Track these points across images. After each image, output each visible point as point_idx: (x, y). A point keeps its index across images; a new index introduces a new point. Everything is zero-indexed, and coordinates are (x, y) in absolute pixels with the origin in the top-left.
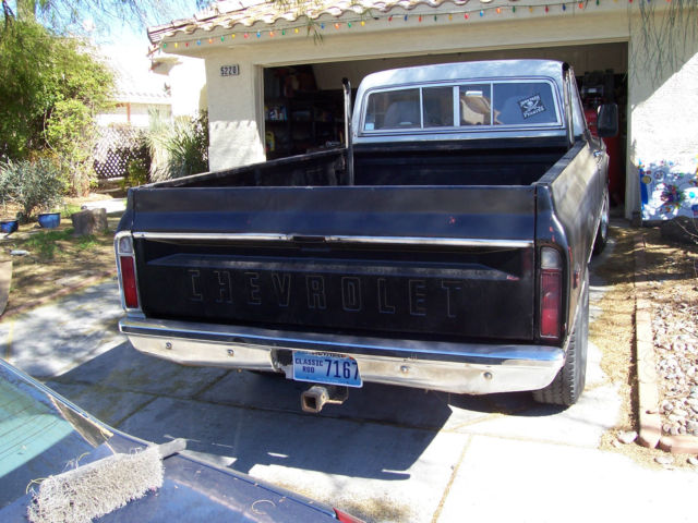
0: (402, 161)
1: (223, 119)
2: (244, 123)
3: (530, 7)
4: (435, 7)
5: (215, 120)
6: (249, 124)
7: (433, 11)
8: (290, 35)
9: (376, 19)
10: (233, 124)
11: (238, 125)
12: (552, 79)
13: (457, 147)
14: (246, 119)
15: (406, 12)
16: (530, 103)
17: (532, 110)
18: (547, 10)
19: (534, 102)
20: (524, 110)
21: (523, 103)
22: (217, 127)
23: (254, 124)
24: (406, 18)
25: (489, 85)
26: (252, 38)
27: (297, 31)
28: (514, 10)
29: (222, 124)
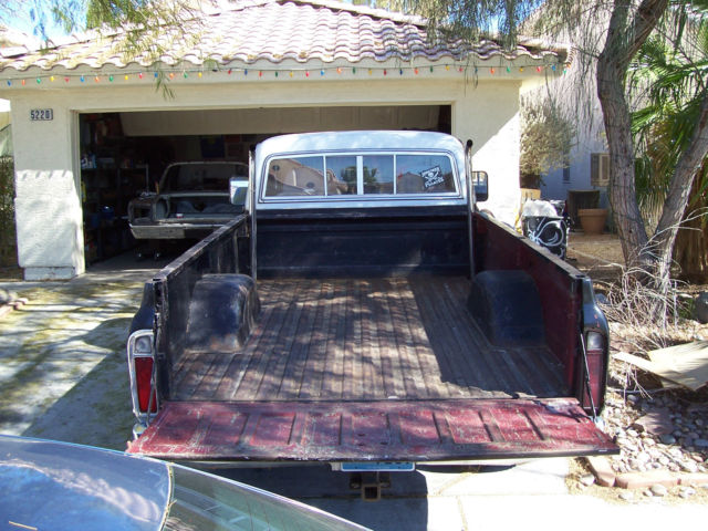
0: (305, 228)
1: (32, 168)
2: (58, 173)
3: (370, 69)
4: (276, 63)
5: (22, 169)
6: (64, 175)
7: (274, 67)
8: (117, 81)
9: (215, 71)
10: (44, 174)
11: (51, 175)
12: (450, 152)
13: (362, 215)
14: (59, 168)
15: (246, 66)
16: (431, 174)
17: (433, 181)
18: (385, 73)
19: (435, 173)
20: (425, 180)
21: (424, 174)
22: (25, 176)
23: (70, 174)
24: (246, 73)
25: (392, 156)
26: (74, 83)
27: (127, 77)
28: (354, 71)
29: (31, 174)
